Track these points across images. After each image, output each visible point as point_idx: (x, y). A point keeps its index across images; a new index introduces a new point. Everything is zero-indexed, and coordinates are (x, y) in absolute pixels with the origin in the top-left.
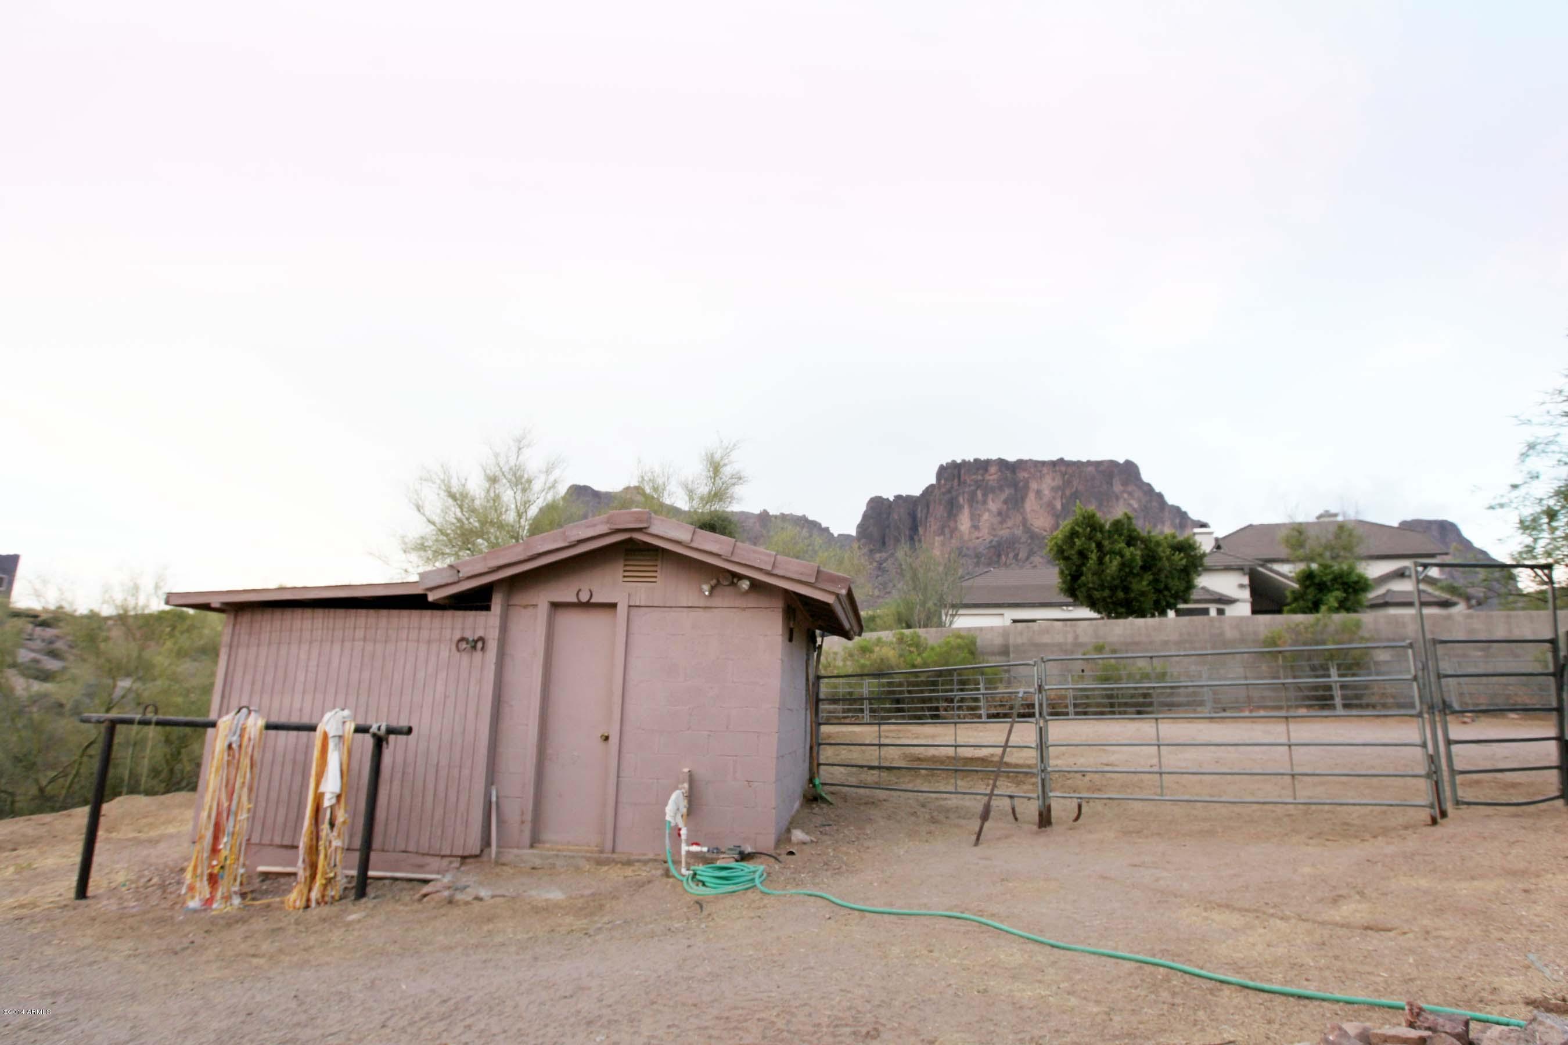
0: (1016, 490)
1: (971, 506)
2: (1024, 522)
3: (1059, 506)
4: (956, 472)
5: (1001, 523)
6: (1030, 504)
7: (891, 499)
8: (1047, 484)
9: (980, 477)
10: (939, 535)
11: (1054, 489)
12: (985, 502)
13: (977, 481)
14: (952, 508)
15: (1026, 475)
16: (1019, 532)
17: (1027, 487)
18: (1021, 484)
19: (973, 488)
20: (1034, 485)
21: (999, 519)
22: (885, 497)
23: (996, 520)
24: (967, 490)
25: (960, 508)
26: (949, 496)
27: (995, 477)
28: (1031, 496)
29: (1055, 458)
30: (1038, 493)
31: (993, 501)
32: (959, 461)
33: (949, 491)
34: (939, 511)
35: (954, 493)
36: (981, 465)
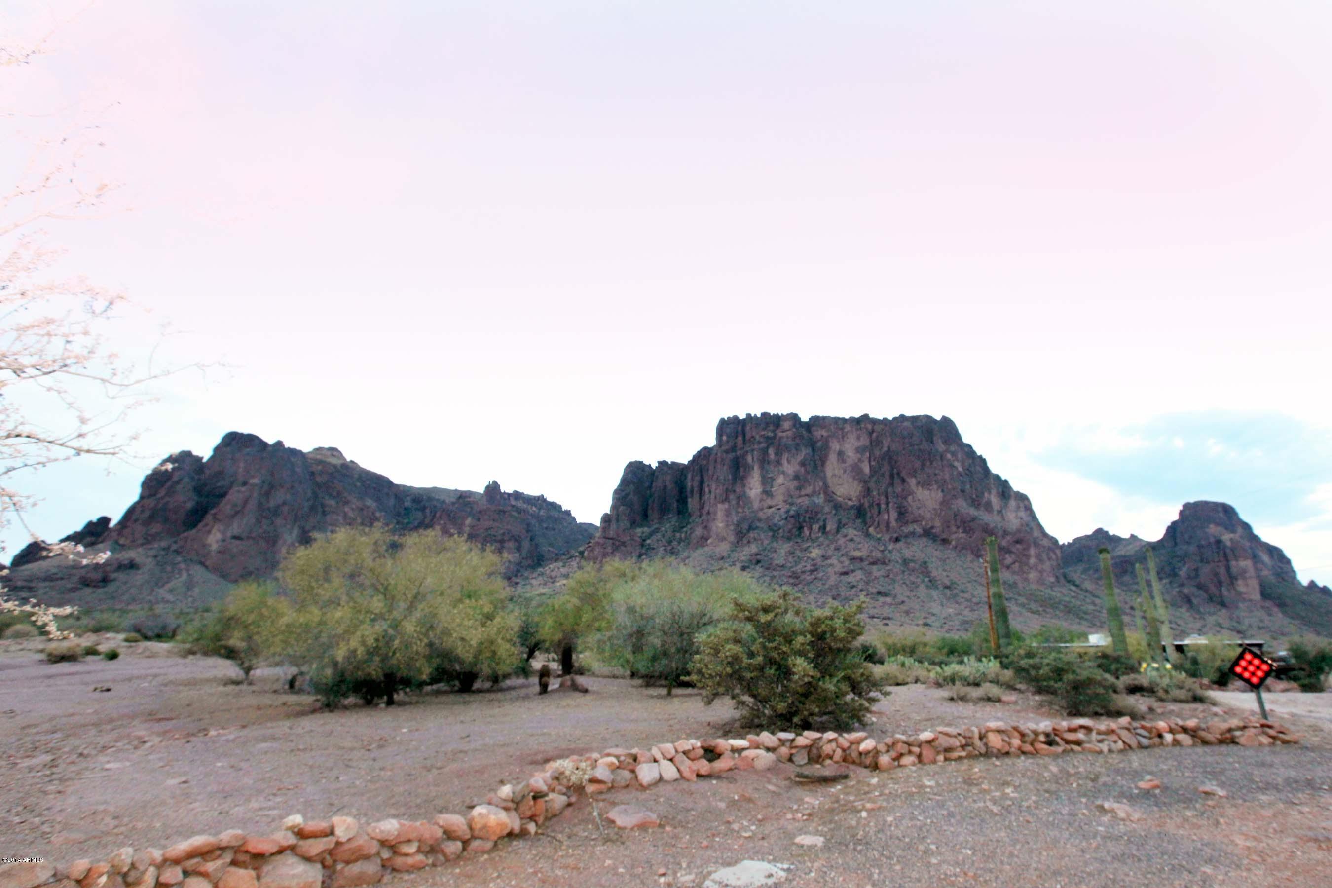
0: (813, 450)
1: (762, 468)
2: (826, 486)
3: (867, 470)
4: (740, 428)
5: (799, 488)
6: (832, 467)
7: (654, 465)
8: (851, 446)
9: (770, 434)
10: (723, 502)
11: (859, 450)
12: (778, 463)
13: (768, 438)
14: (739, 469)
15: (825, 433)
16: (820, 500)
17: (826, 447)
18: (819, 444)
19: (763, 445)
20: (835, 446)
21: (796, 483)
22: (646, 463)
23: (793, 485)
24: (756, 446)
25: (748, 468)
26: (731, 456)
27: (789, 433)
28: (832, 458)
29: (857, 415)
30: (840, 454)
31: (789, 462)
32: (742, 416)
33: (733, 449)
34: (723, 472)
35: (738, 453)
36: (771, 421)
